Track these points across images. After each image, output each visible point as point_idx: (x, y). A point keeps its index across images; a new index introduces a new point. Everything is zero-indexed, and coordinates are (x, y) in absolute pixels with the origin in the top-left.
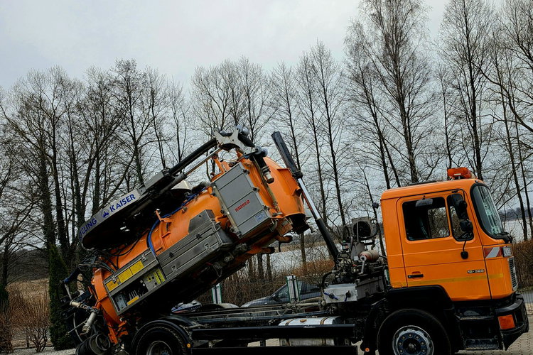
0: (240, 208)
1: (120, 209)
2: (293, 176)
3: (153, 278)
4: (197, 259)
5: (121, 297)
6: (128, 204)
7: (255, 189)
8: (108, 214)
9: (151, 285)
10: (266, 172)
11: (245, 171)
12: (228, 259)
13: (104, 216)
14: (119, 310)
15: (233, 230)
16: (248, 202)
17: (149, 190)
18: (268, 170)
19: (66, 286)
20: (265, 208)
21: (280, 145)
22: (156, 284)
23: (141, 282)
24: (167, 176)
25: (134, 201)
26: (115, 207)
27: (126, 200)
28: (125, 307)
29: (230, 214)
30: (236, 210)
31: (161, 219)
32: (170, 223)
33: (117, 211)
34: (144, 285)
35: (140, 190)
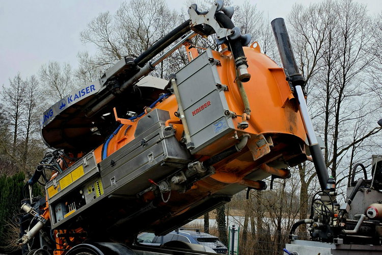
0: (198, 111)
1: (77, 100)
2: (287, 79)
3: (93, 190)
4: (138, 173)
5: (61, 208)
6: (87, 95)
7: (219, 86)
8: (64, 105)
9: (91, 197)
10: (240, 64)
11: (212, 61)
12: (176, 179)
13: (61, 107)
14: (56, 222)
15: (186, 141)
16: (209, 104)
17: (109, 80)
18: (245, 63)
19: (30, 188)
20: (227, 113)
21: (279, 37)
22: (95, 197)
23: (81, 192)
24: (130, 65)
25: (93, 92)
26: (73, 98)
27: (85, 91)
28: (62, 219)
29: (185, 118)
30: (194, 113)
31: (117, 119)
32: (131, 126)
33: (74, 102)
34: (83, 197)
35: (101, 80)
